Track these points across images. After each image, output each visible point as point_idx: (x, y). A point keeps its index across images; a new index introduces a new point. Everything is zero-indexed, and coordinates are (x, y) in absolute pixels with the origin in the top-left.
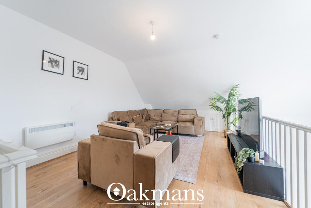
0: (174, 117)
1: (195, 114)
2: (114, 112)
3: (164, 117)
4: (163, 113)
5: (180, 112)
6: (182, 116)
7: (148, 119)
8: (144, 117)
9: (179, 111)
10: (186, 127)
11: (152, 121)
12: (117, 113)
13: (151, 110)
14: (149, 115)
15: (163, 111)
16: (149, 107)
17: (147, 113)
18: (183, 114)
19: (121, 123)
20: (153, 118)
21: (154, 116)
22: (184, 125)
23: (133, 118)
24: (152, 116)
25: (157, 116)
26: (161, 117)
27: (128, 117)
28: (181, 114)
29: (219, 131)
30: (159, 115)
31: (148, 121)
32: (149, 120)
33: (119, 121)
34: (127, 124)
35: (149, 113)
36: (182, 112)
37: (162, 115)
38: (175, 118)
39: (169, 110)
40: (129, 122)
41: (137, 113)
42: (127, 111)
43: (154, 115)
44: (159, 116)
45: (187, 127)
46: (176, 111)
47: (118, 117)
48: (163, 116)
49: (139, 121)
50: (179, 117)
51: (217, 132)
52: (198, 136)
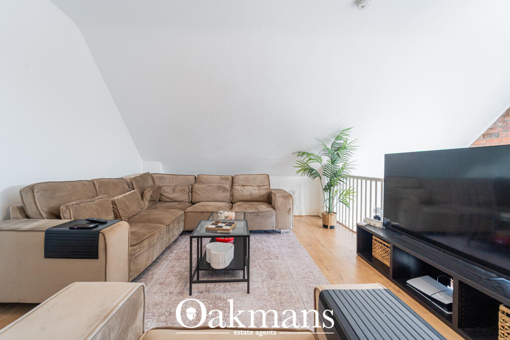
0: (224, 192)
1: (267, 183)
2: (32, 188)
3: (199, 192)
4: (196, 182)
5: (235, 180)
6: (242, 190)
7: (158, 200)
8: (148, 195)
9: (232, 178)
10: (258, 215)
11: (167, 204)
12: (51, 188)
13: (162, 177)
14: (160, 188)
15: (196, 178)
16: (158, 168)
17: (152, 184)
18: (243, 186)
19: (67, 229)
20: (170, 196)
21: (172, 192)
22: (253, 210)
23: (114, 203)
24: (168, 193)
25: (181, 190)
26: (190, 194)
27: (97, 201)
28: (239, 185)
29: (304, 214)
30: (187, 188)
31: (159, 205)
32: (160, 201)
33: (59, 217)
34: (99, 232)
35: (158, 183)
36: (239, 181)
37: (194, 189)
38: (227, 195)
39: (210, 176)
40: (105, 223)
41: (126, 187)
42: (93, 182)
43: (173, 190)
44: (188, 190)
45: (261, 214)
46: (226, 179)
47: (53, 204)
48: (197, 191)
49: (134, 208)
50: (235, 191)
51: (301, 216)
52: (282, 231)
